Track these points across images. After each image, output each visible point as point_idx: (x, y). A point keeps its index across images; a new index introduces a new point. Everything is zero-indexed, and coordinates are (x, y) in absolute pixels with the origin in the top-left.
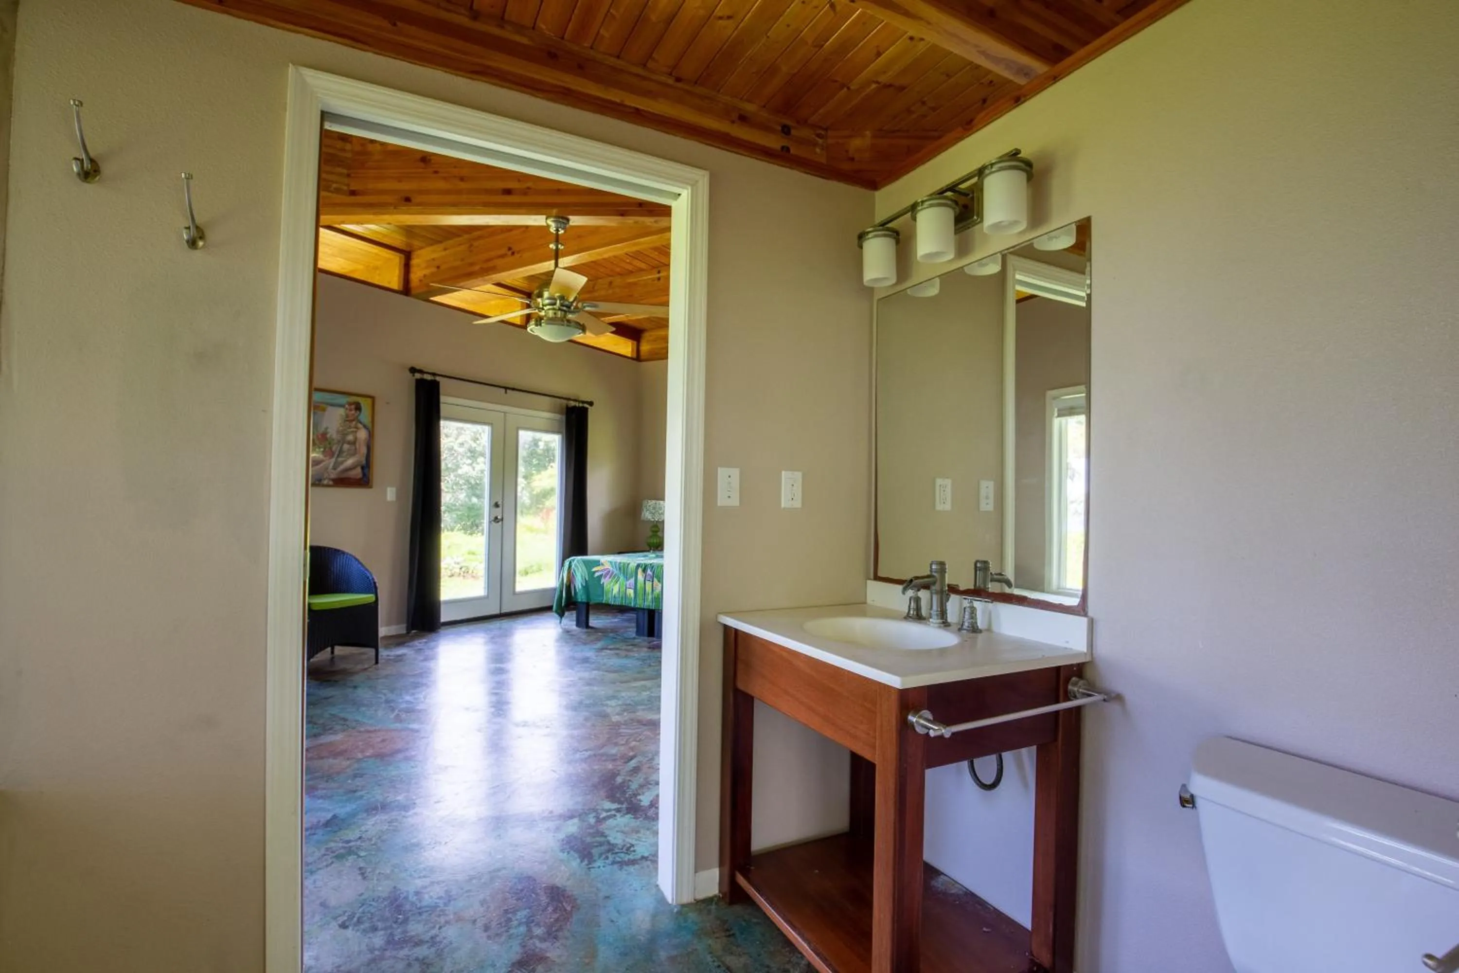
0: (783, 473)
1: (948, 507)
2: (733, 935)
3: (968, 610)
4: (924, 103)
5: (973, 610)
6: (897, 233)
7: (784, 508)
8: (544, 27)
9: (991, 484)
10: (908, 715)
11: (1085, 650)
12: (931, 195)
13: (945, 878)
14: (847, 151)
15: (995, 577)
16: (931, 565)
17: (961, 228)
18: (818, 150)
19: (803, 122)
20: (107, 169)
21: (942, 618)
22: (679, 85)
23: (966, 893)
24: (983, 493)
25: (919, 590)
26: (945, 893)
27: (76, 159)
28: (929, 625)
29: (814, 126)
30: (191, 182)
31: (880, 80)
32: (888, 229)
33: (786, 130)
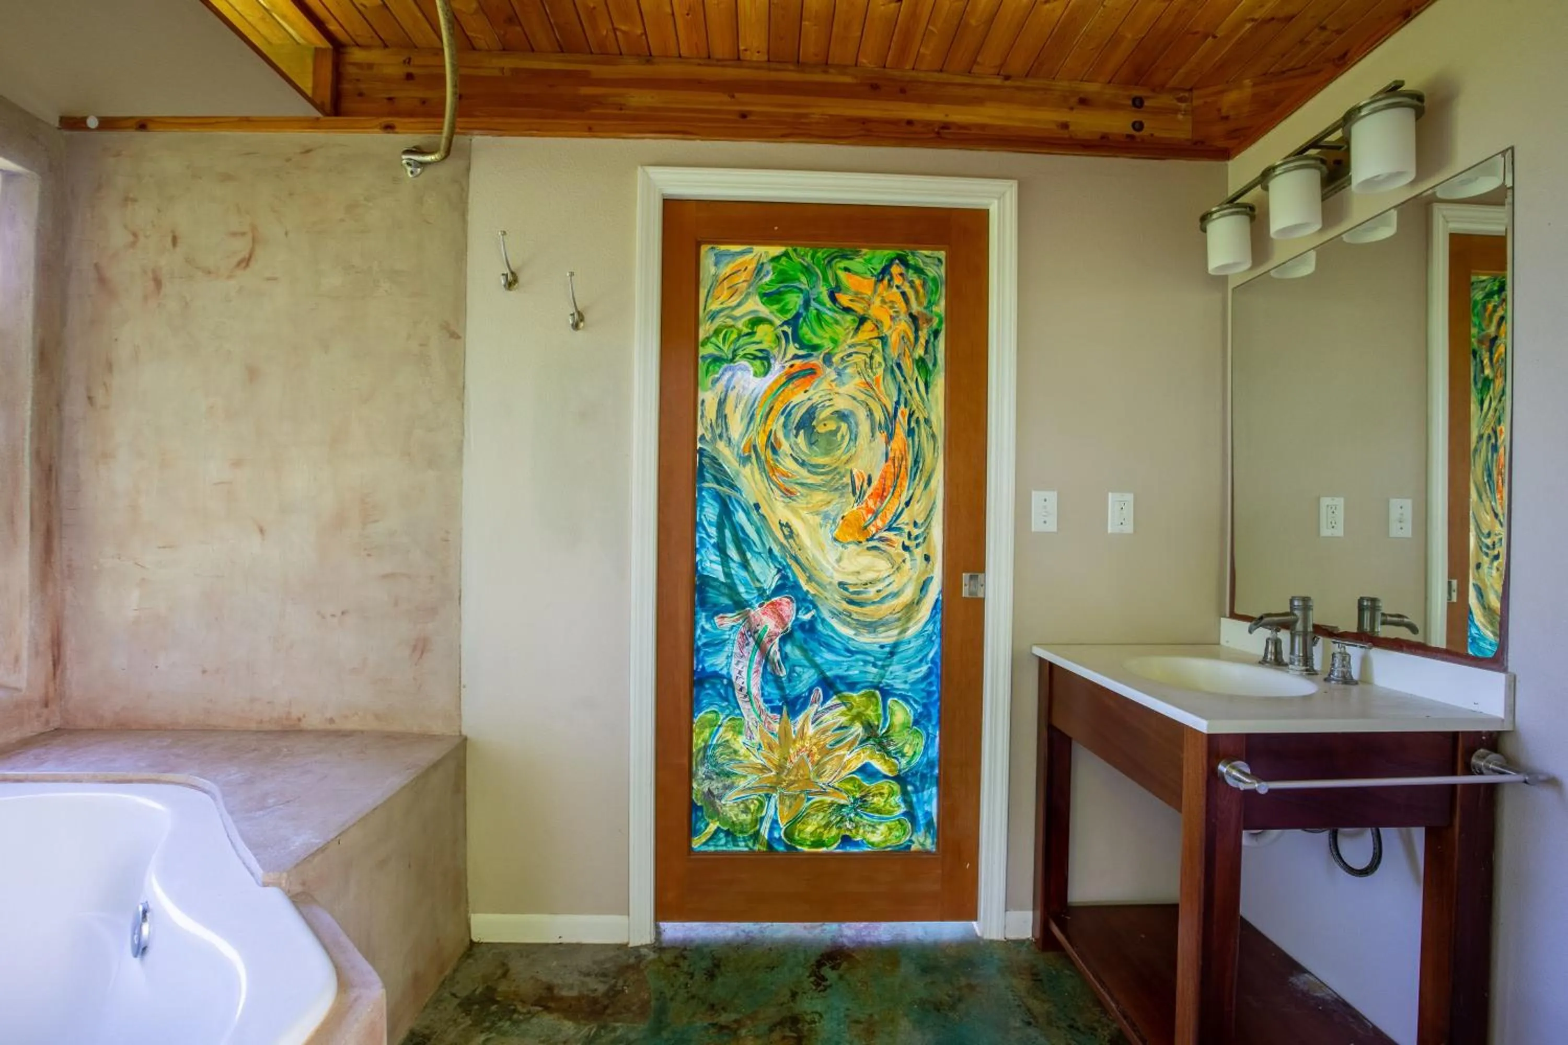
0: (1110, 494)
1: (1339, 532)
2: (1040, 980)
3: (1338, 656)
4: (1323, 28)
5: (1345, 657)
6: (1252, 208)
7: (1111, 534)
8: (864, 61)
9: (1408, 504)
10: (1218, 764)
11: (1501, 715)
12: (1289, 156)
13: (1311, 978)
14: (1219, 110)
15: (1389, 618)
16: (1292, 601)
17: (1332, 190)
18: (1180, 117)
19: (1160, 88)
20: (522, 278)
21: (1305, 664)
22: (1008, 83)
23: (1336, 999)
24: (1394, 513)
25: (1278, 630)
26: (1305, 994)
27: (503, 275)
28: (1288, 672)
29: (1174, 89)
30: (573, 278)
31: (1256, 16)
32: (1239, 205)
33: (1138, 103)
